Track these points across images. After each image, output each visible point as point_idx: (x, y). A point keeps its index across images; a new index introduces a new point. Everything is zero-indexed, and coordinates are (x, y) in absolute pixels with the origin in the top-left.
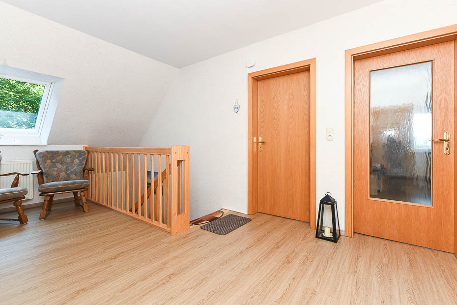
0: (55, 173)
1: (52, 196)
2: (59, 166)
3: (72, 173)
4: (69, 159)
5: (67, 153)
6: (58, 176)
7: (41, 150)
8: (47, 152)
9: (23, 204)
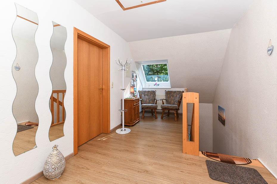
0: (170, 100)
1: (169, 110)
2: (172, 97)
3: (175, 101)
4: (175, 95)
5: (175, 92)
6: (171, 102)
7: (167, 90)
8: (168, 91)
9: (157, 111)
